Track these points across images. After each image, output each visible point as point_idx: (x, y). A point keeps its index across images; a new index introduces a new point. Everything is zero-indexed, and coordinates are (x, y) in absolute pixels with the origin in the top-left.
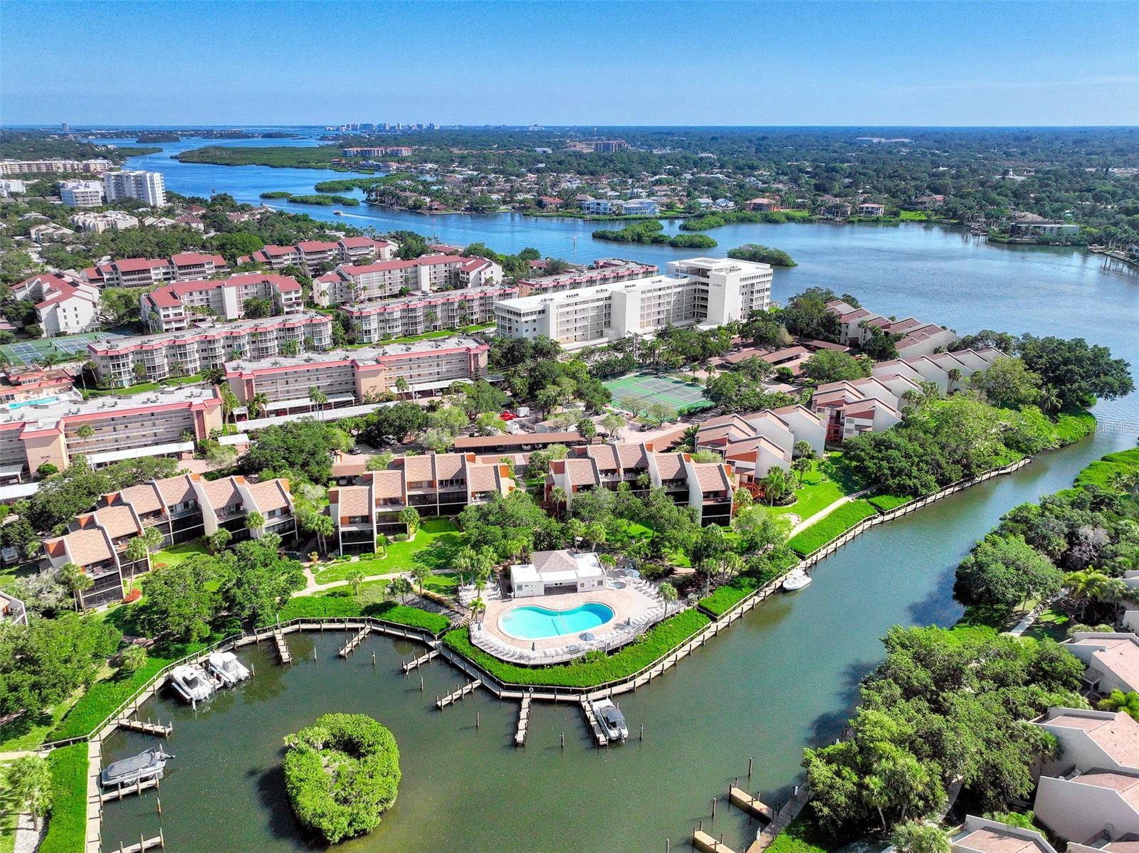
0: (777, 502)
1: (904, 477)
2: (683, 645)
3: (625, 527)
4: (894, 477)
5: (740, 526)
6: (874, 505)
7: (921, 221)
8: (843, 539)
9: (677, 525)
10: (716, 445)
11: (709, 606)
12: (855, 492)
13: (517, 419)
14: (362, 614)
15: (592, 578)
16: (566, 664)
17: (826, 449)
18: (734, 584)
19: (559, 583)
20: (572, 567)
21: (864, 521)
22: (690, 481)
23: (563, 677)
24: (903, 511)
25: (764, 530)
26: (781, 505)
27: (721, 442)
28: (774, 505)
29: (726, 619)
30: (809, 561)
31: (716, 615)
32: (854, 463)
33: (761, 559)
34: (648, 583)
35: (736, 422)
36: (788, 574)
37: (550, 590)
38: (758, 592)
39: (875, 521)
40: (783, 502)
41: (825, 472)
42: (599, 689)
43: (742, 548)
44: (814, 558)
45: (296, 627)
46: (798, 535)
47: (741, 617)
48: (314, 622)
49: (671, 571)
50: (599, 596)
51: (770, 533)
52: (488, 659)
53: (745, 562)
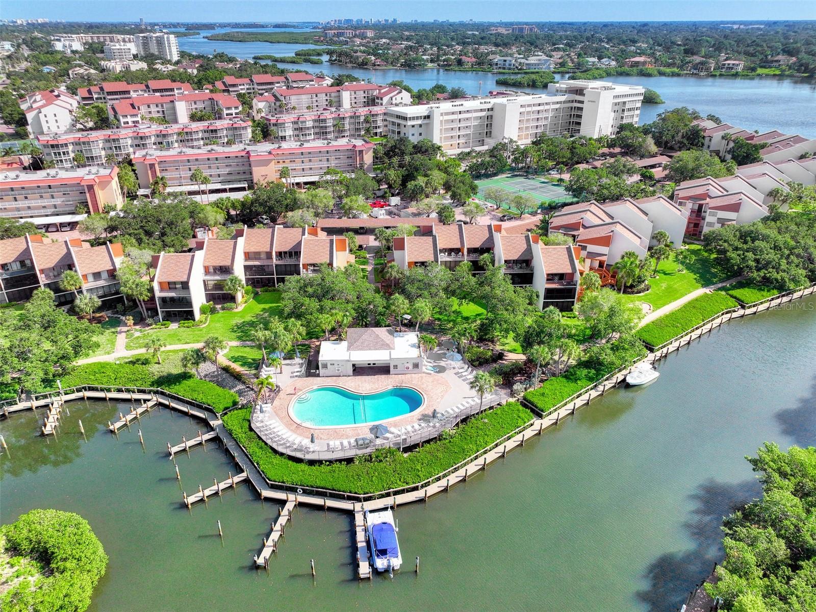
0: (628, 289)
1: (771, 270)
2: (497, 445)
3: (455, 307)
4: (758, 270)
5: (583, 311)
6: (735, 298)
7: (775, 75)
8: (698, 332)
9: (511, 306)
10: (570, 229)
11: (535, 400)
12: (714, 284)
13: (387, 208)
14: (152, 385)
15: (407, 360)
16: (349, 461)
17: (684, 242)
18: (569, 375)
19: (372, 363)
20: (387, 347)
21: (723, 314)
22: (535, 263)
23: (340, 479)
24: (766, 305)
25: (610, 316)
26: (633, 293)
27: (575, 226)
28: (625, 292)
29: (554, 416)
30: (658, 354)
31: (542, 411)
32: (714, 256)
33: (603, 349)
34: (470, 369)
35: (593, 208)
36: (633, 368)
37: (359, 370)
38: (596, 386)
39: (735, 315)
40: (635, 290)
41: (682, 263)
42: (382, 496)
43: (584, 335)
44: (665, 350)
45: (80, 394)
46: (647, 326)
47: (572, 413)
48: (102, 390)
49: (500, 356)
50: (412, 381)
51: (617, 320)
52: (261, 448)
53: (584, 350)
